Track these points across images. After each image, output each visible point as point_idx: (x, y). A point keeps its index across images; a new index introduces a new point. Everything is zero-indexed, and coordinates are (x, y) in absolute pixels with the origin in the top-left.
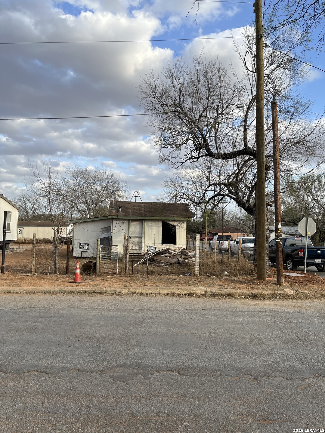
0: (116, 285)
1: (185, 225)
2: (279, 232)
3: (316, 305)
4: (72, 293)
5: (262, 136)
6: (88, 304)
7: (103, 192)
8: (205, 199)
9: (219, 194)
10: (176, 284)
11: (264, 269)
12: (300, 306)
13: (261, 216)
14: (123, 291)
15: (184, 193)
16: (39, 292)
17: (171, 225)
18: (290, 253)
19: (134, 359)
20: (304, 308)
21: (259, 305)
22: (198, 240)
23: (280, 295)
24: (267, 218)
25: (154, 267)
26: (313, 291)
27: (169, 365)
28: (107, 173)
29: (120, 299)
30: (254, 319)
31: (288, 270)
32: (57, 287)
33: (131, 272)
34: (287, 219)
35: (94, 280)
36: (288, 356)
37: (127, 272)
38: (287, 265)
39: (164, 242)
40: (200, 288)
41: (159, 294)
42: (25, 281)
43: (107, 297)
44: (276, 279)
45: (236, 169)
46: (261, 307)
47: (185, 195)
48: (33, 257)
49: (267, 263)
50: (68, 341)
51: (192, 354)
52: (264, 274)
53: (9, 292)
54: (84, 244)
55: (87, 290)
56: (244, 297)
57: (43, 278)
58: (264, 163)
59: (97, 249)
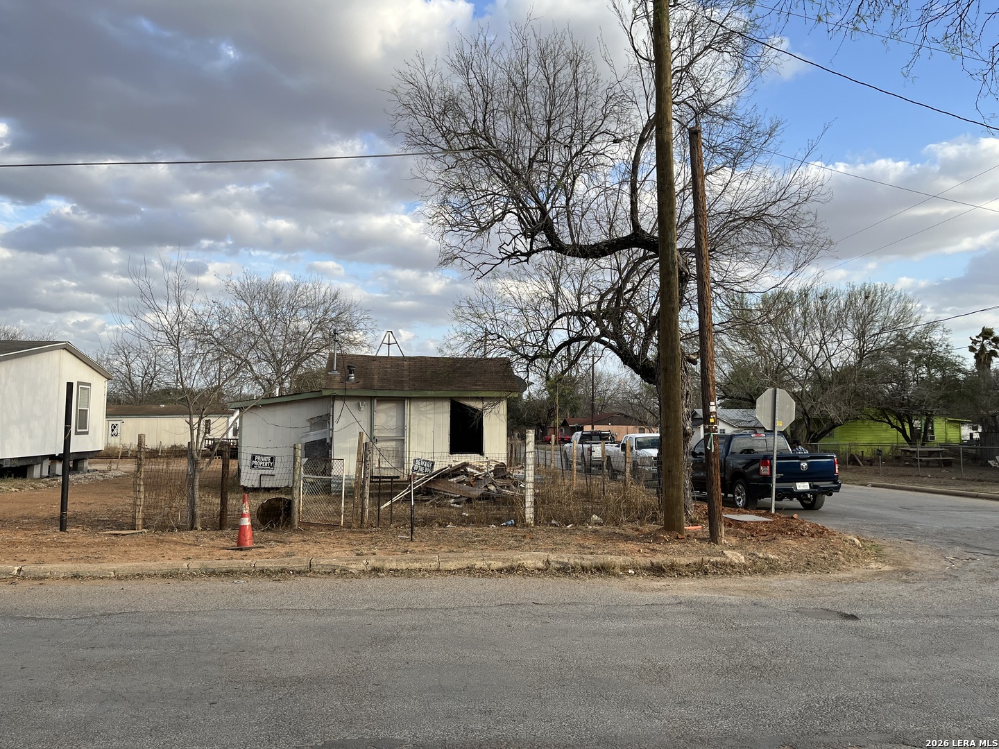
0: (338, 552)
1: (503, 407)
2: (712, 421)
3: (795, 586)
4: (230, 573)
5: (669, 206)
6: (267, 600)
7: (313, 334)
8: (547, 347)
9: (579, 338)
10: (480, 547)
11: (679, 507)
12: (758, 588)
13: (672, 386)
14: (354, 566)
15: (500, 334)
16: (149, 576)
17: (470, 407)
18: (742, 470)
19: (366, 727)
20: (766, 594)
21: (666, 590)
22: (531, 443)
23: (715, 565)
24: (685, 391)
25: (431, 508)
26: (790, 554)
27: (450, 738)
28: (323, 290)
29: (345, 585)
30: (655, 622)
31: (738, 507)
32: (195, 562)
33: (374, 522)
34: (735, 392)
35: (285, 543)
36: (725, 706)
37: (366, 520)
38: (734, 497)
39: (454, 449)
40: (533, 555)
41: (438, 570)
42: (116, 549)
43: (312, 582)
44: (707, 529)
45: (617, 279)
46: (670, 594)
47: (501, 339)
48: (139, 491)
49: (688, 492)
50: (211, 690)
51: (506, 711)
52: (680, 519)
53: (76, 577)
54: (263, 456)
55: (266, 565)
56: (633, 572)
57: (162, 541)
58: (676, 267)
59: (294, 467)
